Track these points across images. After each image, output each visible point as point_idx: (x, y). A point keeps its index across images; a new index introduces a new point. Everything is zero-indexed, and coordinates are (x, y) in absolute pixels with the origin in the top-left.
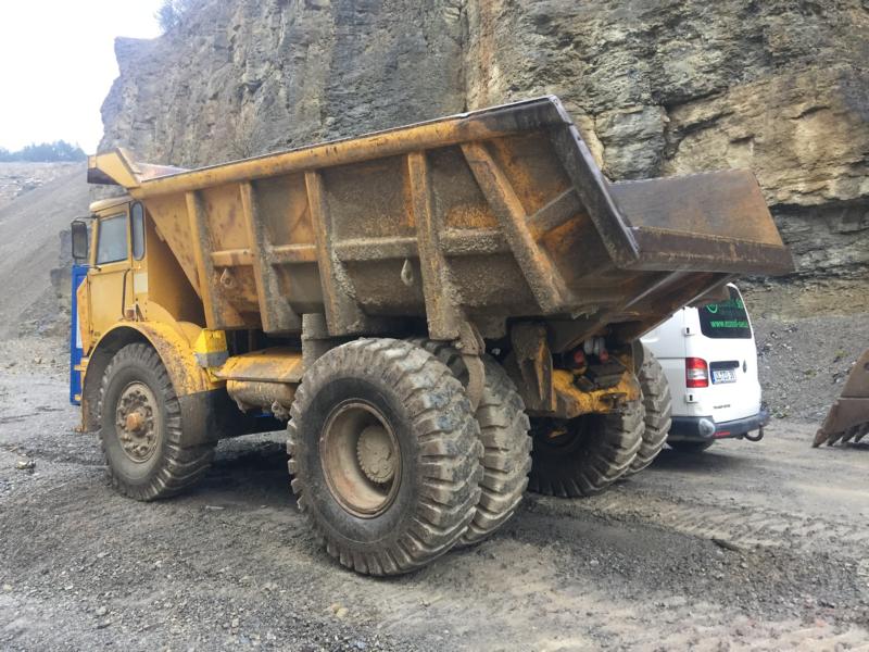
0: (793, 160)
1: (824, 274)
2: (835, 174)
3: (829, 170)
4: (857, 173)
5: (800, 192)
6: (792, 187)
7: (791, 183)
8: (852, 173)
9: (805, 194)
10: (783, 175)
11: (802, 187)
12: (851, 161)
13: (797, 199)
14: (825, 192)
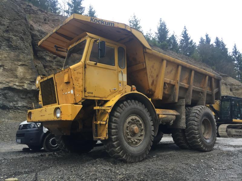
0: (15, 76)
1: (16, 108)
2: (27, 83)
3: (25, 81)
4: (32, 84)
5: (16, 85)
6: (14, 83)
7: (14, 82)
8: (31, 83)
9: (17, 86)
10: (12, 79)
11: (17, 84)
12: (31, 80)
13: (15, 87)
14: (23, 87)
